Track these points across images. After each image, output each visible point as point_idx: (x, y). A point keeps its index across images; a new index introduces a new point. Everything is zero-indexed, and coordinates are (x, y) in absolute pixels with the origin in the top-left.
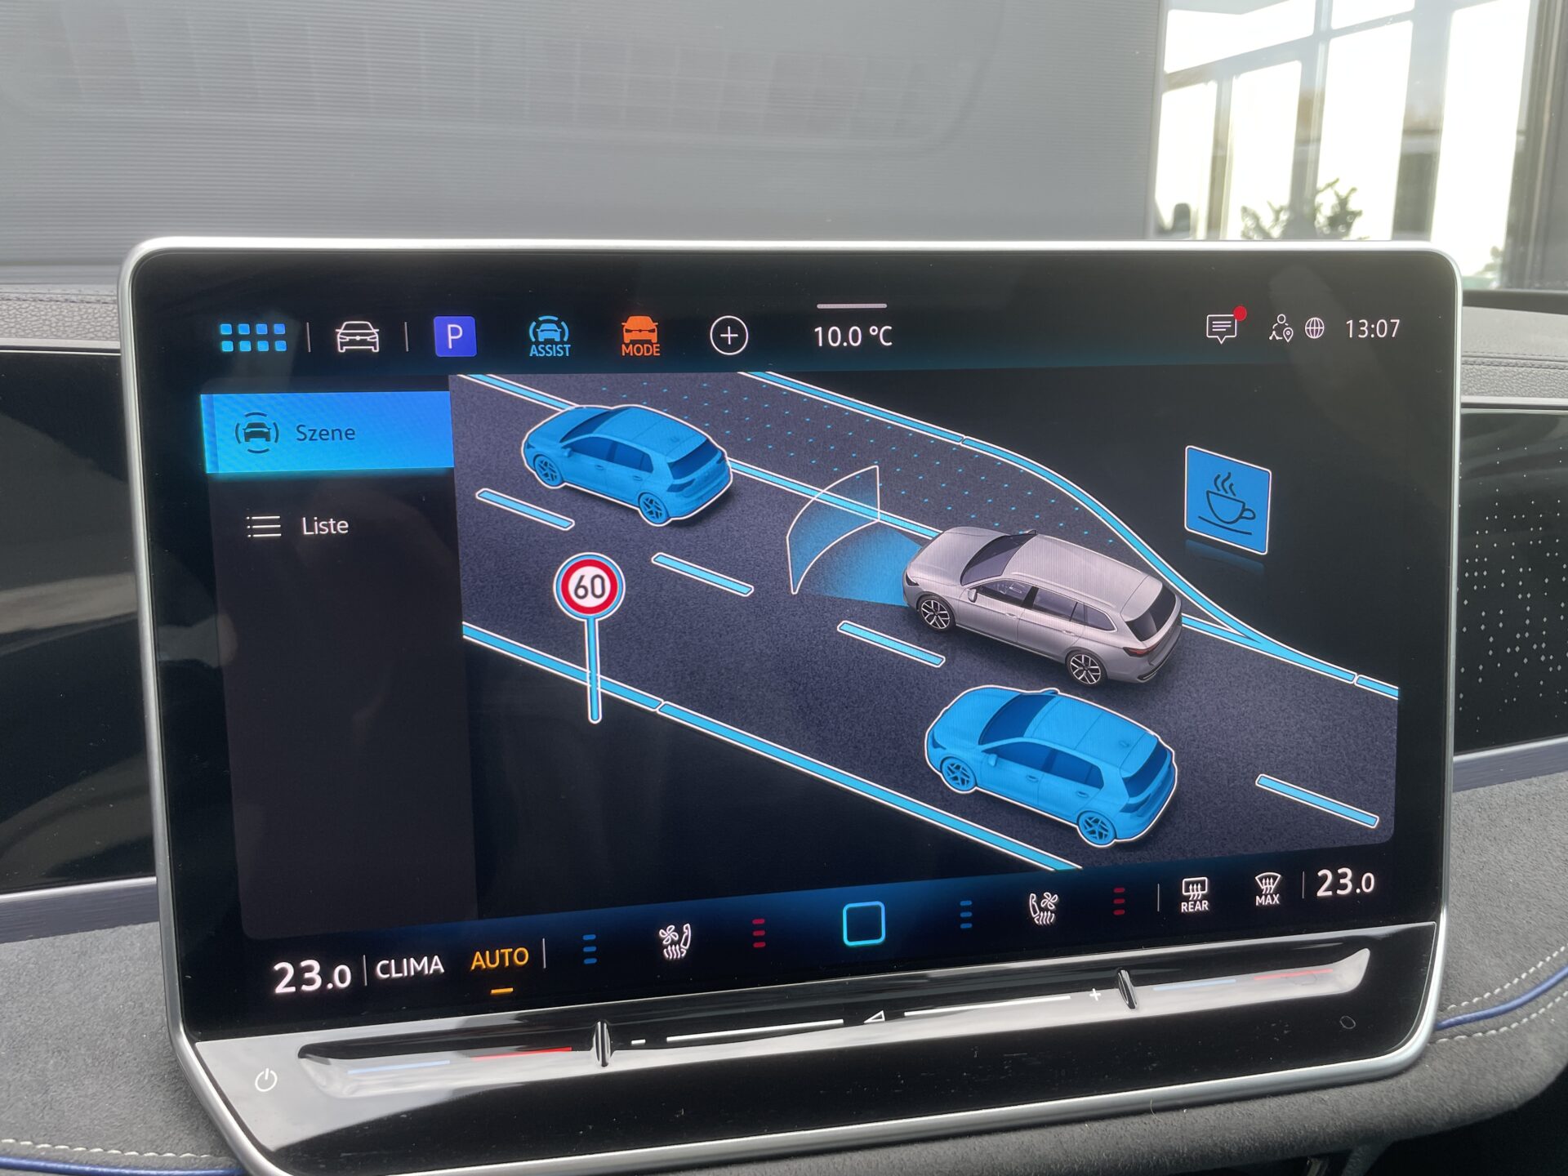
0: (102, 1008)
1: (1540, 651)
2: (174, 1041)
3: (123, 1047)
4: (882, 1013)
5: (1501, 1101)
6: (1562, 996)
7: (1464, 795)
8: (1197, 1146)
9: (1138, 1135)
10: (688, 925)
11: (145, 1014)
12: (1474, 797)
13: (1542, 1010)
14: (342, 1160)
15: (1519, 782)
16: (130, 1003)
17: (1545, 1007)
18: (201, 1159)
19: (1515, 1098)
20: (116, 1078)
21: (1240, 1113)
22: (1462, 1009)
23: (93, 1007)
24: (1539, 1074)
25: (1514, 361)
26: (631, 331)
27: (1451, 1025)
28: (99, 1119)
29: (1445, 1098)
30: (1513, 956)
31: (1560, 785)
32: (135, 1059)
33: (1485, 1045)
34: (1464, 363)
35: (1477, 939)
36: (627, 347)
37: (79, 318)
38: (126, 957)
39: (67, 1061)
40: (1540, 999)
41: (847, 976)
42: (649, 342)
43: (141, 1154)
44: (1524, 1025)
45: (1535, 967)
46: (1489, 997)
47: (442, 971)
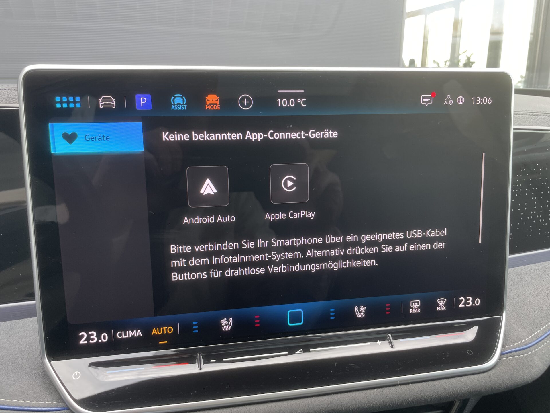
0: (18, 348)
1: (539, 218)
2: (43, 360)
3: (25, 363)
4: (302, 350)
5: (525, 381)
6: (547, 343)
7: (512, 270)
8: (415, 397)
9: (394, 394)
10: (231, 318)
11: (33, 351)
12: (515, 270)
13: (539, 348)
14: (104, 404)
15: (531, 265)
16: (27, 347)
17: (540, 346)
18: (53, 404)
19: (529, 379)
20: (22, 374)
21: (431, 385)
22: (511, 347)
23: (14, 348)
24: (538, 371)
25: (531, 113)
26: (209, 100)
27: (507, 353)
28: (16, 389)
29: (505, 380)
30: (529, 328)
31: (546, 266)
32: (29, 367)
33: (519, 360)
34: (514, 114)
35: (516, 322)
36: (208, 106)
37: (7, 96)
38: (27, 330)
39: (5, 368)
40: (539, 344)
41: (289, 336)
42: (216, 104)
43: (31, 402)
44: (533, 353)
45: (537, 332)
46: (521, 343)
47: (141, 335)
